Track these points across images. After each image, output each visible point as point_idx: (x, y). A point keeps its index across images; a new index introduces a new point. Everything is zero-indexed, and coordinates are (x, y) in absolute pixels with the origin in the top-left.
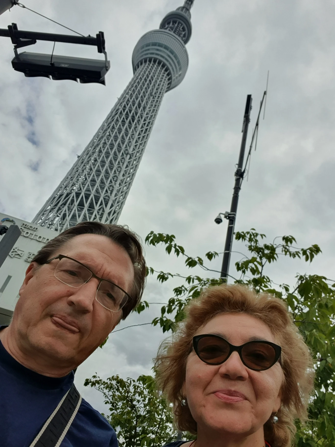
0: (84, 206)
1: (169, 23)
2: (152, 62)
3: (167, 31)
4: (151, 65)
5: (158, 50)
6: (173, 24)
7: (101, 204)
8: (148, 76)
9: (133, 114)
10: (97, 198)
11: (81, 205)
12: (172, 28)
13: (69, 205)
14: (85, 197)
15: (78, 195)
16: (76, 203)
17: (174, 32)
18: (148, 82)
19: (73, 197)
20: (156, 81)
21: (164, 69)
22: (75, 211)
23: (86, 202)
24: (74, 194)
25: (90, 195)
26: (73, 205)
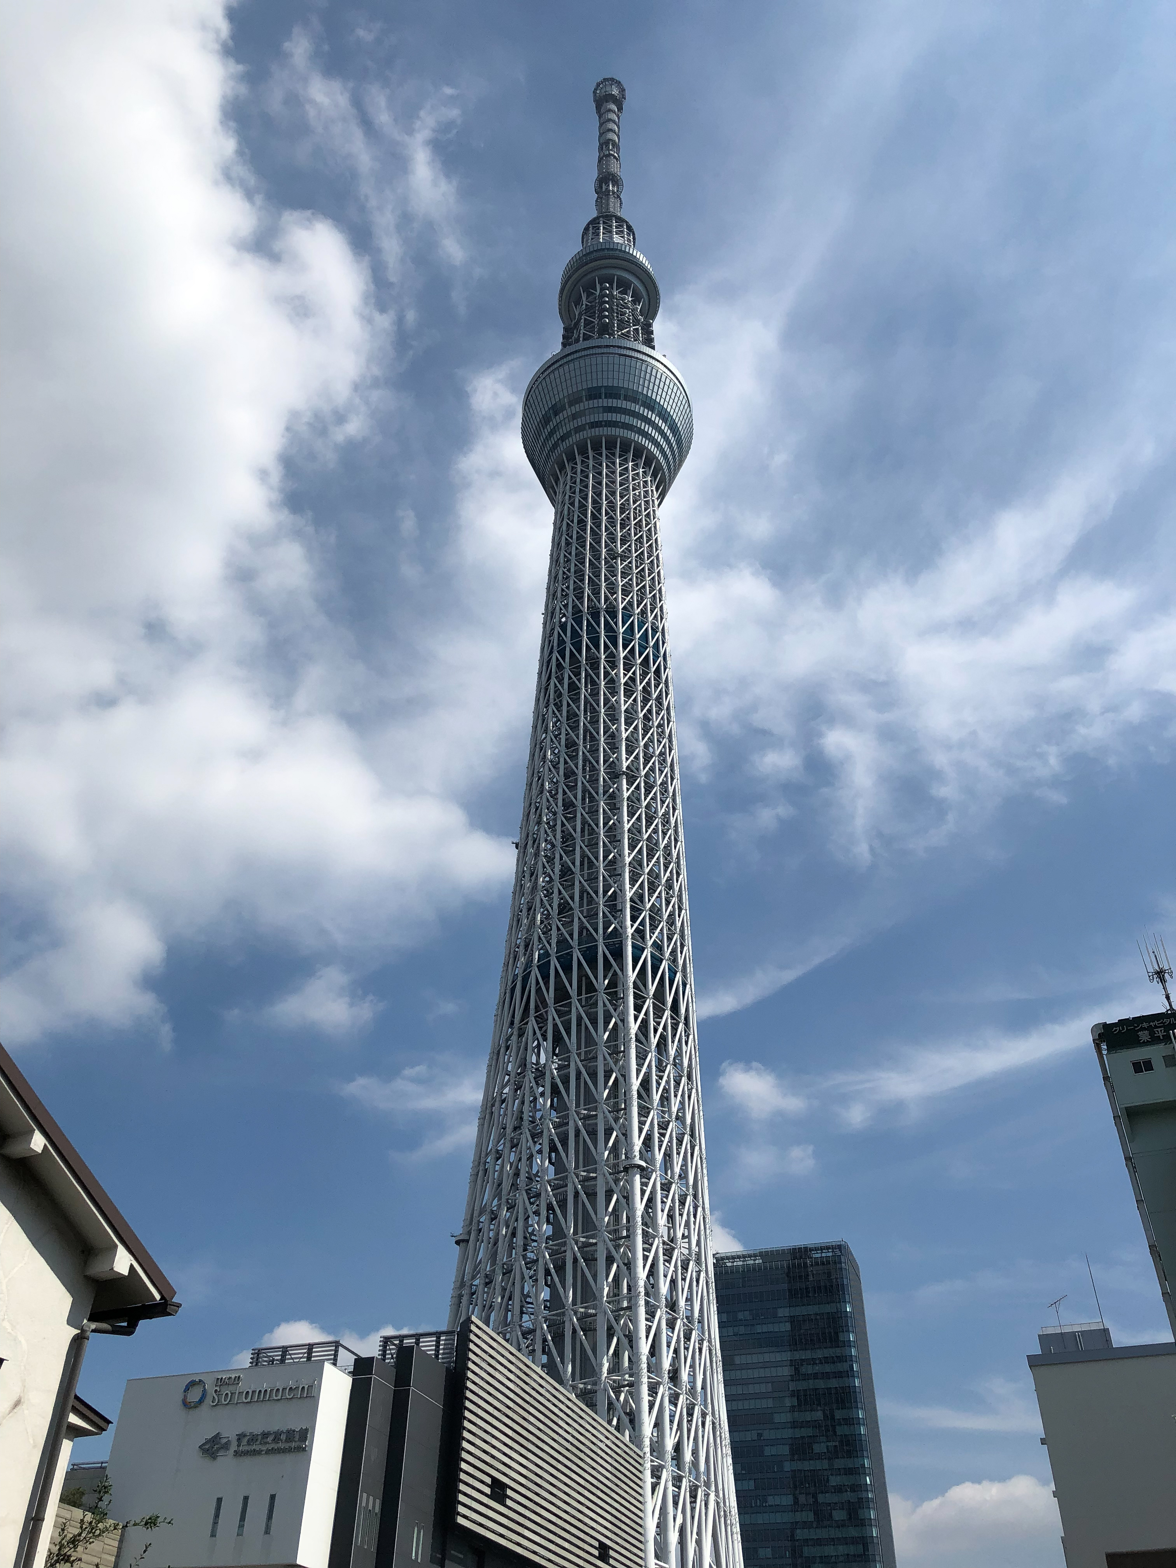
0: (569, 997)
1: (578, 302)
4: (579, 467)
5: (574, 416)
6: (589, 294)
7: (607, 965)
10: (591, 956)
11: (562, 995)
13: (537, 1009)
14: (563, 967)
15: (544, 969)
16: (550, 997)
18: (590, 525)
19: (538, 982)
21: (618, 452)
22: (554, 1019)
23: (570, 984)
24: (535, 972)
25: (570, 955)
26: (545, 1004)
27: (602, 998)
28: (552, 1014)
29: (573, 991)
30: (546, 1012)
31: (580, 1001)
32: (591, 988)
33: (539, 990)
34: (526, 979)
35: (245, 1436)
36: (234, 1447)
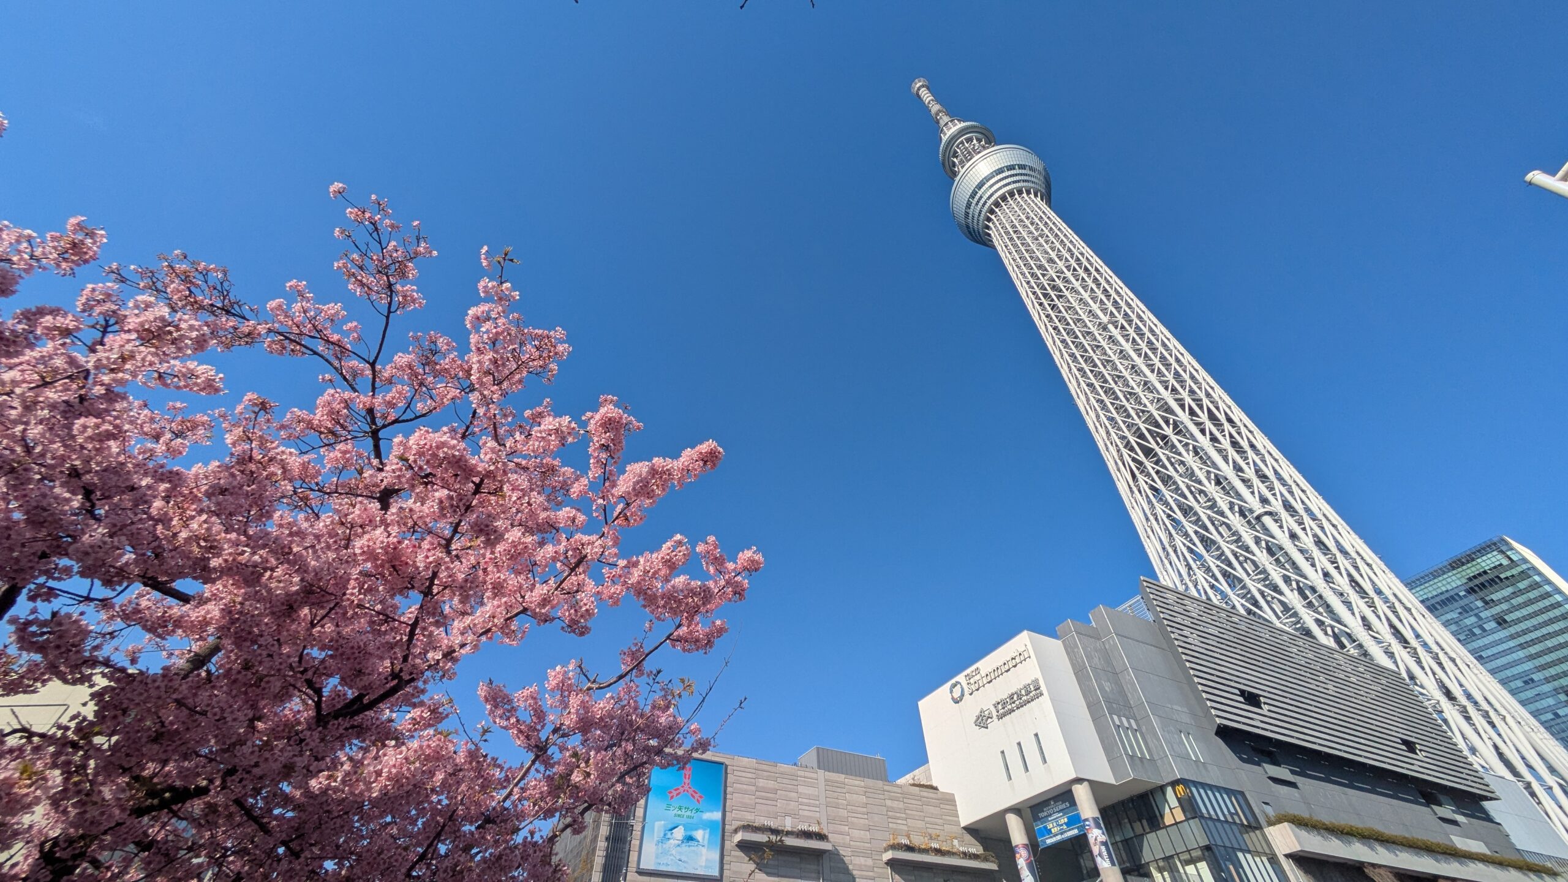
0: (1153, 450)
2: (993, 217)
3: (962, 171)
4: (995, 220)
5: (978, 202)
6: (957, 157)
8: (1007, 233)
9: (1049, 285)
10: (1151, 421)
11: (1148, 452)
12: (961, 162)
13: (1138, 469)
14: (1139, 437)
15: (1128, 445)
17: (968, 161)
18: (1015, 236)
19: (1130, 456)
20: (1021, 221)
21: (1009, 199)
23: (1149, 443)
24: (1125, 452)
25: (1139, 429)
26: (1141, 463)
27: (1174, 438)
28: (1149, 465)
29: (1153, 445)
30: (1145, 467)
31: (1161, 448)
32: (1164, 437)
33: (1134, 460)
34: (1121, 457)
35: (998, 703)
36: (995, 714)
